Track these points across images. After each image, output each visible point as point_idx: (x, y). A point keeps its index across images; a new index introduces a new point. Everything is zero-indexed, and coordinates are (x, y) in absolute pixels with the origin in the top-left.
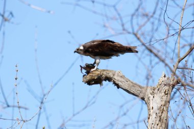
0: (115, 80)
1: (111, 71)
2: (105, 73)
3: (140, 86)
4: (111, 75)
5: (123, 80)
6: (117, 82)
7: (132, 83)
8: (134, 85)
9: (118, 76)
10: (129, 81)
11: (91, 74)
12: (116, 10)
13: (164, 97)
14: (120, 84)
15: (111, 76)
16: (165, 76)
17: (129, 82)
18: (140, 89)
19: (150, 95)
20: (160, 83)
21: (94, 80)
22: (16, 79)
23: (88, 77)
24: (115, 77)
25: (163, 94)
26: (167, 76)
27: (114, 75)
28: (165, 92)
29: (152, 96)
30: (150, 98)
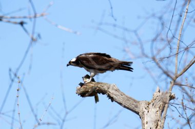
0: (110, 94)
1: (105, 84)
2: (99, 86)
3: (134, 100)
5: (117, 93)
6: (112, 96)
7: (127, 97)
8: (129, 99)
9: (113, 89)
10: (124, 94)
11: (85, 87)
13: (158, 113)
14: (115, 97)
15: (106, 89)
16: (159, 91)
17: (123, 96)
18: (134, 103)
19: (144, 110)
20: (155, 98)
21: (88, 92)
23: (82, 89)
24: (110, 90)
25: (158, 109)
27: (108, 88)
28: (159, 107)
29: (146, 111)
30: (145, 113)
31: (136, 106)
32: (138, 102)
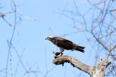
0: (72, 62)
1: (69, 57)
2: (66, 58)
3: (87, 66)
4: (69, 59)
5: (76, 62)
8: (84, 65)
9: (74, 59)
10: (81, 62)
11: (58, 58)
12: (84, 18)
13: (101, 72)
14: (75, 64)
16: (102, 60)
17: (80, 63)
18: (87, 67)
19: (93, 71)
20: (99, 64)
21: (59, 62)
22: (11, 60)
23: (56, 60)
24: (72, 60)
25: (101, 70)
26: (103, 60)
27: (71, 59)
28: (102, 69)
30: (93, 73)
31: (88, 69)
32: (89, 67)
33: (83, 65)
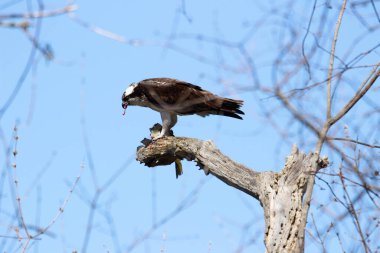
0: (202, 159)
1: (192, 141)
2: (180, 144)
3: (250, 172)
4: (192, 148)
5: (216, 158)
6: (205, 162)
7: (235, 164)
8: (240, 168)
9: (207, 150)
10: (230, 160)
11: (153, 146)
13: (296, 194)
14: (210, 165)
15: (194, 151)
16: (297, 153)
17: (228, 163)
18: (249, 177)
19: (269, 189)
20: (289, 166)
21: (158, 156)
23: (148, 152)
24: (202, 152)
25: (295, 187)
26: (302, 152)
27: (198, 149)
28: (298, 184)
29: (273, 192)
30: (270, 195)
31: (254, 183)
32: (257, 174)
33: (237, 171)
